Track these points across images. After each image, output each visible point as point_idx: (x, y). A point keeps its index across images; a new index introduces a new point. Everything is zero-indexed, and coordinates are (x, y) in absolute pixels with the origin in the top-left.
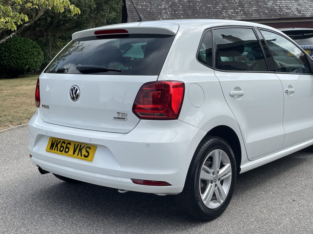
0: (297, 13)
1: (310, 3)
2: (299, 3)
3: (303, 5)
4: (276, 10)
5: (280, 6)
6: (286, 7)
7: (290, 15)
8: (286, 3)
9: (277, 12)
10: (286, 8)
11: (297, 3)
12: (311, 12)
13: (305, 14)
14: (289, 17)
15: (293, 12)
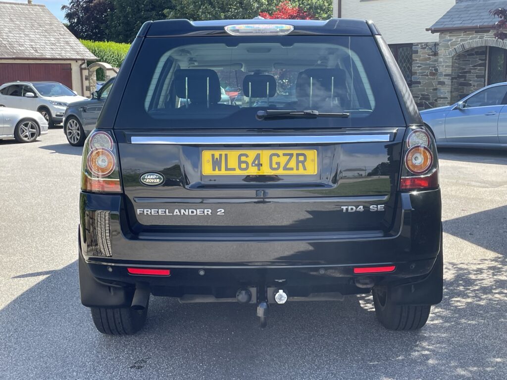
0: (33, 51)
1: (44, 39)
2: (32, 38)
3: (36, 41)
4: (6, 46)
5: (8, 41)
6: (17, 42)
7: (26, 54)
8: (15, 37)
9: (8, 49)
10: (15, 43)
11: (28, 38)
12: (49, 52)
13: (44, 54)
14: (25, 56)
15: (28, 50)
